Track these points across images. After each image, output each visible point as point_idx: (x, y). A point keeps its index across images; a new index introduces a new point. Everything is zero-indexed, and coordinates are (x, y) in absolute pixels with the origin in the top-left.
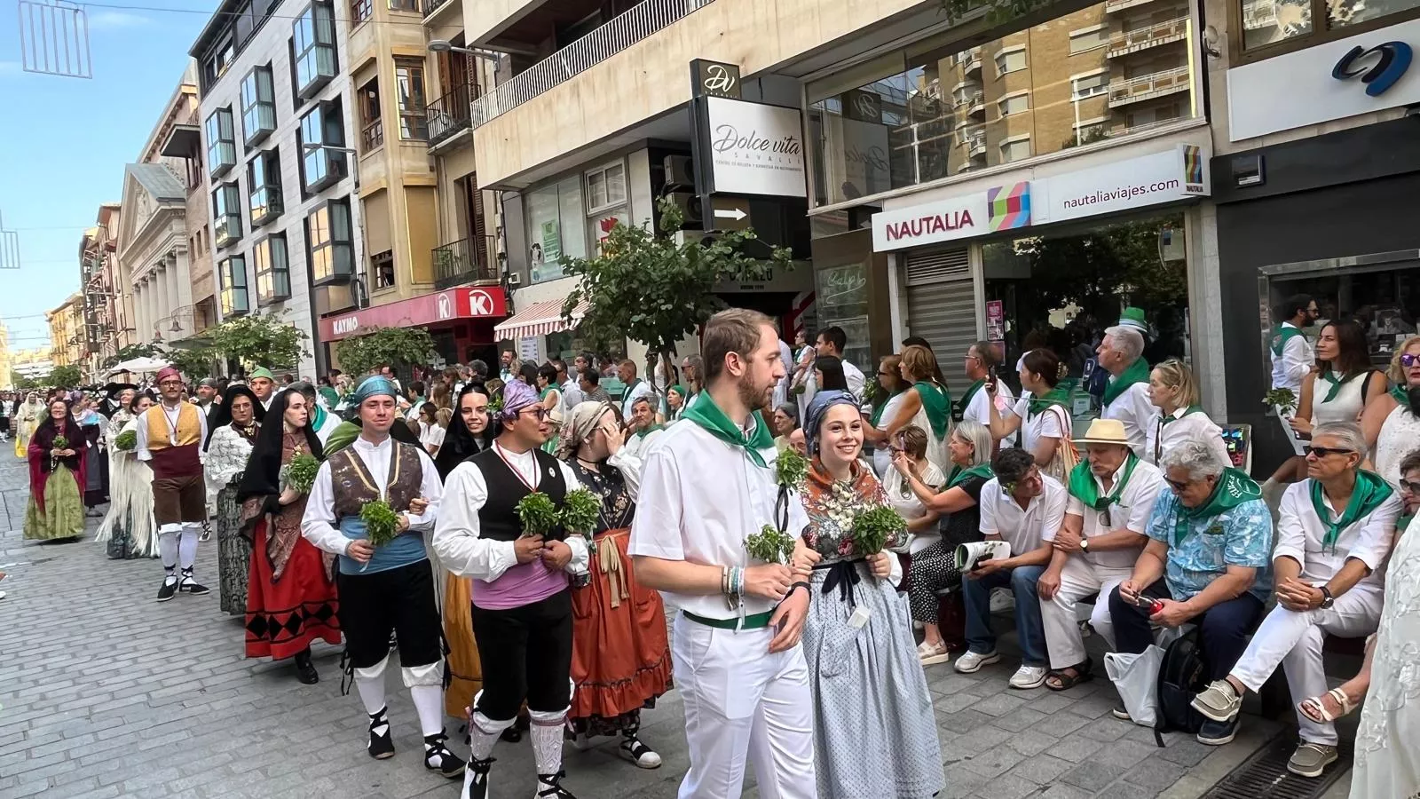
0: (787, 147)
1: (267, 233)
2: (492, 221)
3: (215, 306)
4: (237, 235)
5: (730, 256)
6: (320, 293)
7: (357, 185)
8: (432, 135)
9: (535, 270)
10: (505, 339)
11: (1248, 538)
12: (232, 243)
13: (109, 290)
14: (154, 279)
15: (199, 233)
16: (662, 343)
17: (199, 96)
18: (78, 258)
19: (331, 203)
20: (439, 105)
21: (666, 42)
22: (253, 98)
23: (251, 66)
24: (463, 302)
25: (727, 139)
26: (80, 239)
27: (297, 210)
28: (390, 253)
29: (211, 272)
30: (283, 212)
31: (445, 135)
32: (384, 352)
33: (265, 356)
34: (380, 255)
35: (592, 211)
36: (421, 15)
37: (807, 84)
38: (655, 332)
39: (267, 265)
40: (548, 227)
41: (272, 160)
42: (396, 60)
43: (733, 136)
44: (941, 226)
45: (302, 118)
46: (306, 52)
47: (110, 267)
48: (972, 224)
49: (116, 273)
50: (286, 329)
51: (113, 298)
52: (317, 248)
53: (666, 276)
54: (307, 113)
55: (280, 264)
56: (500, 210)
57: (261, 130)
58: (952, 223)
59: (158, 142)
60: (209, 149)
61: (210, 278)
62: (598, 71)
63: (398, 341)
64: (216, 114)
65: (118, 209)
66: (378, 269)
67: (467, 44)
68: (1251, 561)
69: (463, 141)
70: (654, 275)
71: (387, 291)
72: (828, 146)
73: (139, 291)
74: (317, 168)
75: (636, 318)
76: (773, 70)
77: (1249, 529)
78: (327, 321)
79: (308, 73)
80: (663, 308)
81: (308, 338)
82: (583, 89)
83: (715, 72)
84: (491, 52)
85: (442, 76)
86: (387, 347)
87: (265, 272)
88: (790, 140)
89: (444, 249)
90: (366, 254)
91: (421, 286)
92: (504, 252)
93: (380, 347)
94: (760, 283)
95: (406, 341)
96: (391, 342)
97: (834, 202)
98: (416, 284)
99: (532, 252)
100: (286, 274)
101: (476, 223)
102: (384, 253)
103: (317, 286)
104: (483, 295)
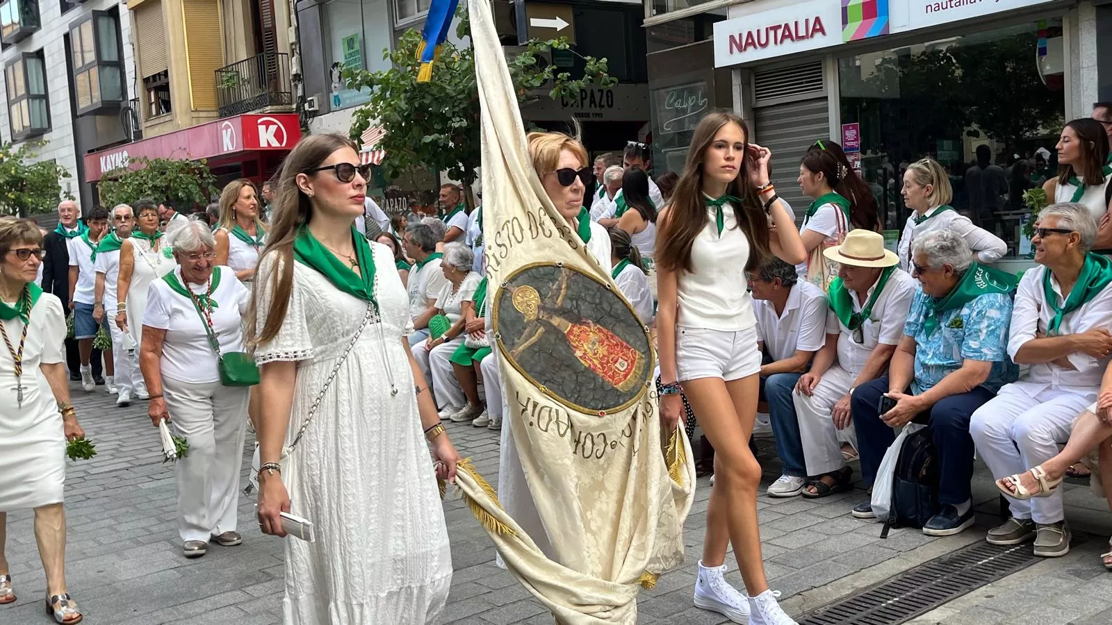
1: (21, 52)
2: (285, 36)
5: (537, 68)
6: (85, 123)
9: (335, 93)
11: (985, 331)
16: (463, 169)
19: (97, 15)
24: (250, 133)
27: (55, 24)
28: (165, 73)
30: (39, 26)
32: (155, 188)
33: (18, 198)
34: (154, 76)
35: (401, 23)
38: (453, 156)
39: (22, 91)
40: (350, 42)
44: (790, 36)
48: (824, 33)
50: (42, 165)
52: (81, 71)
53: (463, 91)
55: (36, 89)
56: (294, 22)
58: (802, 32)
63: (170, 175)
66: (152, 93)
68: (986, 355)
70: (449, 89)
71: (162, 120)
75: (428, 139)
77: (986, 323)
78: (93, 156)
80: (457, 125)
81: (70, 176)
86: (158, 182)
87: (19, 99)
89: (230, 69)
90: (138, 77)
91: (202, 114)
92: (299, 72)
93: (150, 182)
94: (598, 110)
95: (181, 175)
96: (163, 177)
97: (675, 9)
98: (196, 111)
99: (331, 72)
100: (44, 101)
101: (264, 37)
102: (159, 74)
103: (81, 116)
104: (274, 123)
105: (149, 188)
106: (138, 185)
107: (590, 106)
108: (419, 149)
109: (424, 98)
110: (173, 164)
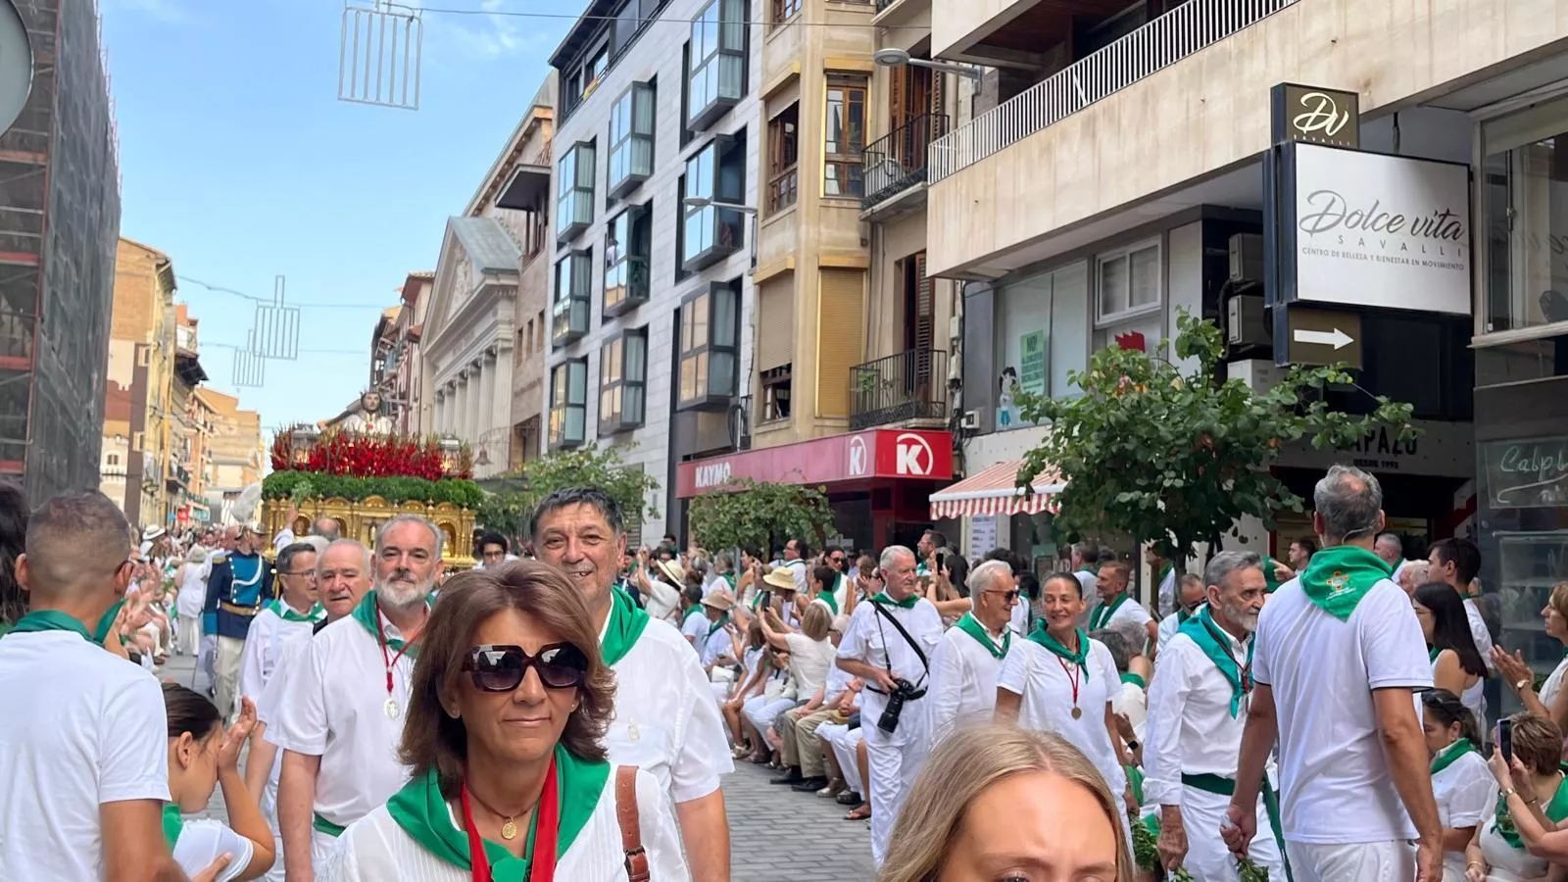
0: (1441, 227)
1: (622, 329)
2: (946, 327)
3: (539, 431)
4: (581, 328)
5: (1299, 410)
6: (684, 420)
7: (754, 261)
8: (869, 191)
9: (1004, 408)
10: (945, 517)
12: (573, 340)
13: (403, 396)
14: (463, 385)
15: (531, 323)
16: (1175, 543)
17: (555, 123)
18: (370, 349)
19: (716, 287)
20: (884, 147)
21: (1241, 52)
22: (626, 129)
23: (629, 82)
24: (885, 452)
25: (1325, 213)
26: (378, 321)
27: (666, 295)
28: (789, 367)
29: (540, 381)
30: (647, 296)
31: (889, 191)
32: (758, 521)
34: (774, 370)
35: (1105, 320)
36: (871, 9)
37: (1482, 122)
38: (1163, 525)
39: (616, 377)
40: (1031, 342)
41: (642, 221)
42: (828, 77)
43: (1337, 208)
45: (689, 159)
46: (704, 63)
47: (409, 365)
49: (415, 372)
50: (629, 472)
51: (407, 409)
52: (687, 356)
53: (1183, 435)
54: (696, 154)
55: (634, 374)
56: (959, 311)
57: (632, 176)
59: (494, 186)
60: (559, 200)
61: (538, 389)
62: (1127, 99)
63: (780, 505)
64: (574, 151)
65: (430, 280)
66: (769, 391)
67: (932, 56)
69: (914, 202)
70: (1164, 430)
71: (777, 427)
72: (1519, 226)
73: (441, 402)
74: (701, 235)
75: (1125, 497)
76: (1419, 101)
78: (688, 465)
79: (703, 96)
80: (1167, 483)
81: (659, 486)
82: (1101, 123)
83: (1313, 105)
84: (970, 66)
85: (893, 101)
86: (761, 513)
87: (612, 386)
88: (1445, 216)
89: (869, 367)
90: (755, 368)
91: (828, 423)
92: (959, 377)
93: (752, 512)
94: (1390, 457)
95: (792, 506)
96: (769, 506)
97: (1525, 325)
98: (820, 418)
99: (1001, 380)
100: (640, 390)
101: (917, 328)
102: (781, 368)
103: (682, 411)
104: (917, 442)
105: (750, 520)
106: (736, 515)
107: (1380, 451)
108: (1114, 510)
109: (1125, 440)
110: (783, 490)
